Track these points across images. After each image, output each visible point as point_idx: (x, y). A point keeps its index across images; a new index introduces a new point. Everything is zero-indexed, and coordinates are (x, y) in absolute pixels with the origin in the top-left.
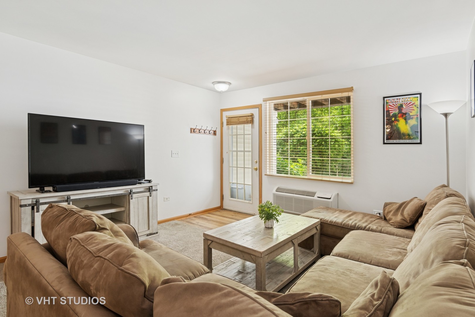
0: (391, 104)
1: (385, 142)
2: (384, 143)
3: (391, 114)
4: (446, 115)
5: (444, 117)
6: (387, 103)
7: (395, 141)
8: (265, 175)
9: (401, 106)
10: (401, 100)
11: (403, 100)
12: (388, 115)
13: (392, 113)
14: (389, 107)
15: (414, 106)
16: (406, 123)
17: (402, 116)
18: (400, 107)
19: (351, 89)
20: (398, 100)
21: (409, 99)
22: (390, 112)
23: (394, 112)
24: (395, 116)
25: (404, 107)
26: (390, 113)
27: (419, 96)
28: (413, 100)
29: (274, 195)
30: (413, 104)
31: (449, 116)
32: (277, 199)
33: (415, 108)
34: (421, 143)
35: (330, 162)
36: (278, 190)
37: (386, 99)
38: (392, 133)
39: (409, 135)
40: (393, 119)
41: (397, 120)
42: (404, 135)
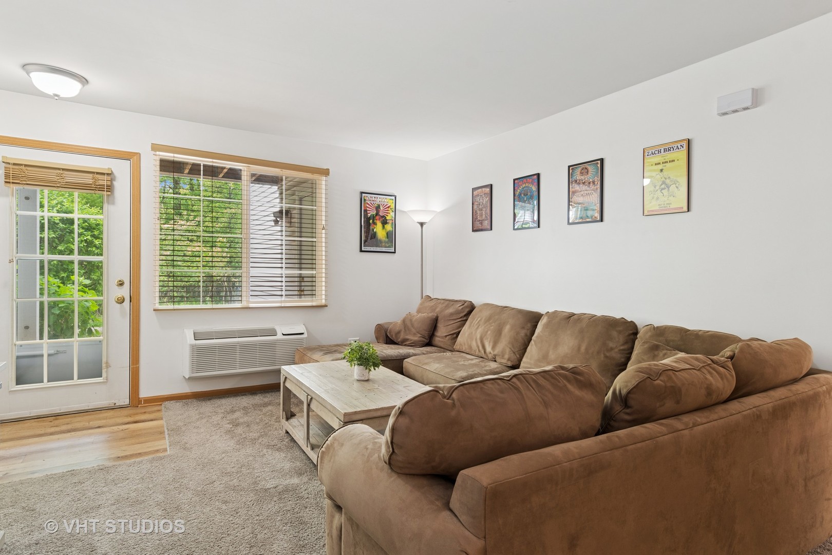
0: (369, 203)
1: (363, 249)
2: (361, 251)
3: (369, 215)
4: (422, 224)
5: (419, 226)
6: (365, 200)
8: (154, 310)
9: (379, 206)
10: (379, 200)
11: (380, 200)
12: (366, 216)
13: (370, 213)
14: (367, 205)
15: (389, 209)
16: (384, 227)
17: (379, 219)
18: (378, 208)
19: (326, 172)
20: (376, 199)
21: (386, 200)
22: (368, 212)
23: (372, 213)
24: (373, 217)
25: (381, 208)
26: (367, 214)
27: (393, 198)
28: (389, 201)
29: (193, 347)
30: (389, 207)
31: (424, 226)
32: (200, 355)
33: (390, 211)
34: (395, 253)
35: (284, 276)
36: (197, 336)
37: (363, 195)
38: (368, 240)
39: (385, 242)
40: (371, 221)
41: (375, 224)
42: (381, 241)
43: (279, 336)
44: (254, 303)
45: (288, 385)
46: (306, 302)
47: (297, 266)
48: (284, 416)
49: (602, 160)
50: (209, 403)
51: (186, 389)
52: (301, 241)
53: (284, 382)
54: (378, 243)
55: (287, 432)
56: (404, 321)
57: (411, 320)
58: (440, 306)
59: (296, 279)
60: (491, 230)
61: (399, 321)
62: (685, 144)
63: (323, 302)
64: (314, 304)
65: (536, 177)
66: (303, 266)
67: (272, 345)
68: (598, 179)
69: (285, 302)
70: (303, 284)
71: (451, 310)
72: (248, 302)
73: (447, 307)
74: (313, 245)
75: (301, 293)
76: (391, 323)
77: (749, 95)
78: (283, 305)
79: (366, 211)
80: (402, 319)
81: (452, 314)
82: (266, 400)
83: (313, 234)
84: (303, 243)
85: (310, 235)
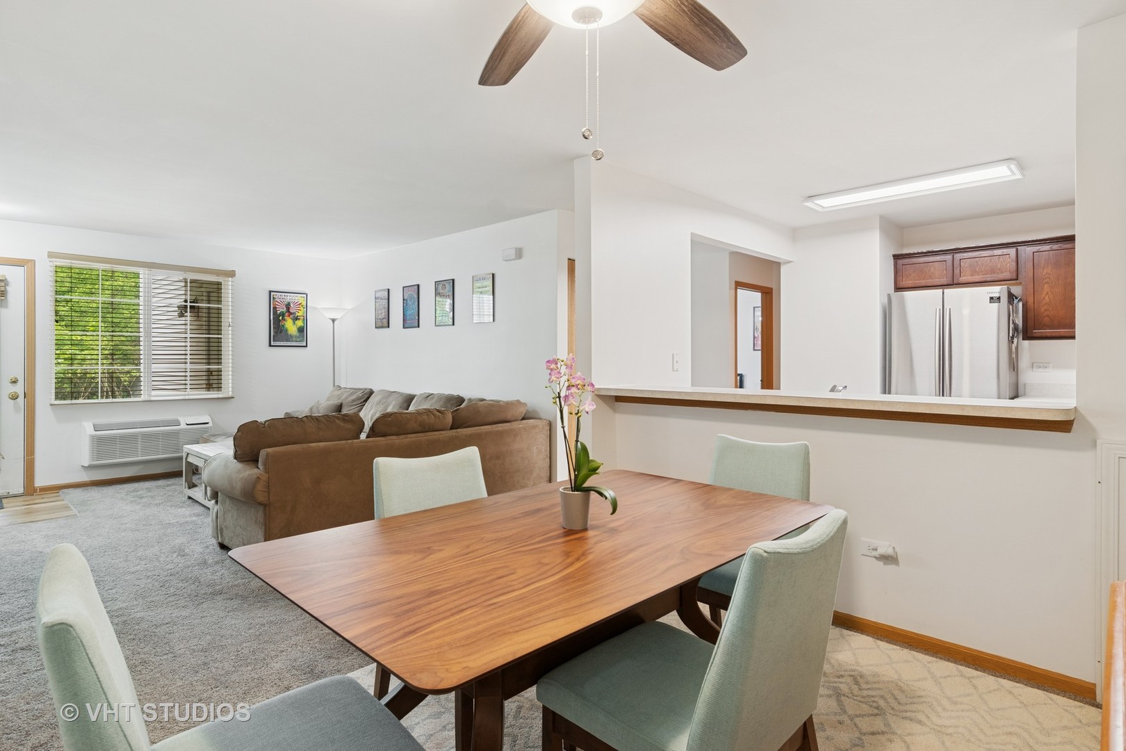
0: (278, 300)
1: (272, 344)
2: (270, 345)
3: (279, 312)
4: (333, 320)
5: (331, 322)
6: (274, 298)
7: (282, 344)
8: (50, 406)
9: (289, 304)
10: (289, 298)
11: (291, 298)
12: (275, 313)
13: (279, 310)
14: (276, 303)
15: (300, 306)
16: (294, 323)
17: (289, 316)
18: (288, 306)
19: (232, 274)
20: (286, 297)
21: (296, 298)
22: (277, 309)
23: (281, 310)
24: (283, 314)
25: (292, 305)
26: (277, 311)
27: (305, 296)
28: (300, 299)
29: (92, 437)
30: (300, 304)
31: (336, 322)
32: (100, 444)
33: (302, 308)
34: (306, 346)
35: (188, 370)
36: (96, 428)
37: (272, 293)
38: (278, 334)
39: (296, 337)
40: (281, 318)
41: (283, 319)
42: (291, 336)
43: (183, 426)
44: (157, 395)
45: (190, 459)
46: (213, 394)
47: (204, 361)
48: (187, 486)
49: (453, 280)
50: (109, 488)
51: (84, 477)
52: (209, 338)
53: (186, 458)
54: (288, 338)
55: (190, 498)
56: (311, 409)
57: (318, 408)
58: (346, 394)
59: (204, 374)
60: (389, 327)
61: (307, 410)
62: (491, 275)
63: (230, 394)
64: (220, 396)
65: (416, 287)
66: (212, 361)
67: (177, 433)
68: (451, 293)
69: (189, 395)
70: (211, 378)
71: (354, 397)
72: (150, 396)
73: (352, 394)
74: (219, 341)
75: (209, 387)
76: (298, 411)
77: (513, 252)
78: (187, 397)
79: (275, 308)
80: (309, 407)
81: (353, 401)
82: (169, 483)
83: (219, 331)
84: (211, 340)
85: (216, 332)
